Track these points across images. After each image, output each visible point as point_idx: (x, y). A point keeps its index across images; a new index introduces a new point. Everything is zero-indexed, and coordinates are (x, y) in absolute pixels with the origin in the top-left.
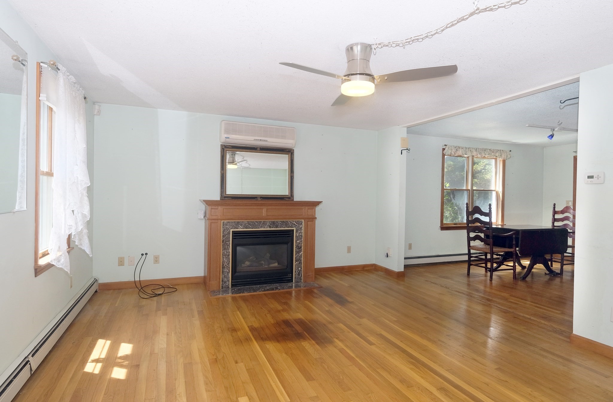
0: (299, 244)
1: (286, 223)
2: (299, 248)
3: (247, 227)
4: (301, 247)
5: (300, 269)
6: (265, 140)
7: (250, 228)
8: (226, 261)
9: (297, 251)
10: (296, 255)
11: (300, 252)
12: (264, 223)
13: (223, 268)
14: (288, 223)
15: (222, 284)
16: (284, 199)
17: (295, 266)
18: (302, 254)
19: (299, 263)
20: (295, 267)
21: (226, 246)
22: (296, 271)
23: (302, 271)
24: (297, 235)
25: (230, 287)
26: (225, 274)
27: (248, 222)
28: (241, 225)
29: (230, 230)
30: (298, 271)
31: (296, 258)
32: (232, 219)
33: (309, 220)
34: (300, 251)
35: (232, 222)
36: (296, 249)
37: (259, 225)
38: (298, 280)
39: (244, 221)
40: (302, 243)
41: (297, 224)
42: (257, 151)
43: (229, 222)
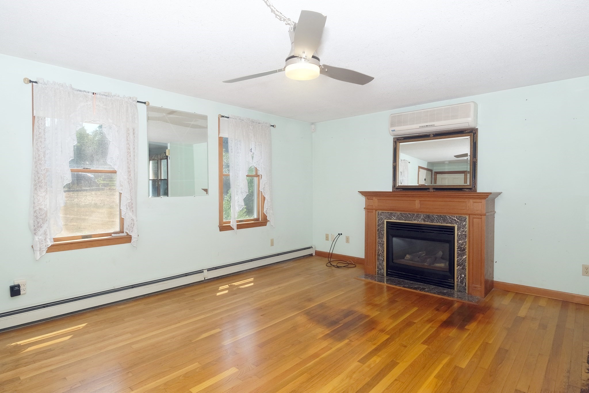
0: (462, 245)
1: (444, 218)
2: (462, 250)
3: (399, 218)
4: (464, 250)
5: (463, 276)
6: (431, 125)
7: (402, 220)
8: (381, 250)
9: (459, 252)
10: (457, 257)
11: (464, 256)
12: (418, 217)
13: (379, 255)
14: (447, 218)
15: (378, 270)
16: (464, 189)
17: (457, 271)
18: (466, 258)
19: (463, 269)
20: (457, 273)
21: (381, 235)
22: (458, 278)
23: (466, 279)
24: (459, 234)
25: (385, 275)
26: (380, 261)
27: (400, 213)
28: (394, 216)
29: (384, 220)
30: (460, 278)
31: (457, 261)
32: (386, 210)
33: (475, 216)
34: (464, 254)
35: (386, 212)
36: (457, 251)
37: (413, 218)
38: (461, 289)
39: (397, 213)
40: (466, 245)
41: (458, 220)
42: (429, 138)
43: (383, 212)
